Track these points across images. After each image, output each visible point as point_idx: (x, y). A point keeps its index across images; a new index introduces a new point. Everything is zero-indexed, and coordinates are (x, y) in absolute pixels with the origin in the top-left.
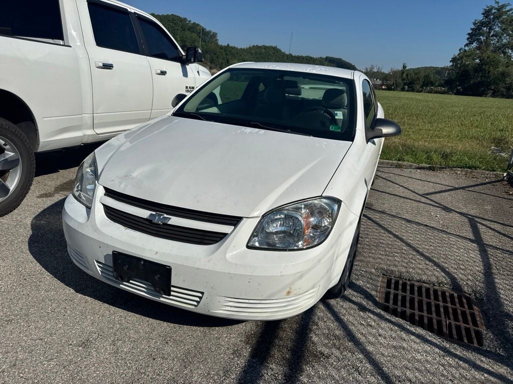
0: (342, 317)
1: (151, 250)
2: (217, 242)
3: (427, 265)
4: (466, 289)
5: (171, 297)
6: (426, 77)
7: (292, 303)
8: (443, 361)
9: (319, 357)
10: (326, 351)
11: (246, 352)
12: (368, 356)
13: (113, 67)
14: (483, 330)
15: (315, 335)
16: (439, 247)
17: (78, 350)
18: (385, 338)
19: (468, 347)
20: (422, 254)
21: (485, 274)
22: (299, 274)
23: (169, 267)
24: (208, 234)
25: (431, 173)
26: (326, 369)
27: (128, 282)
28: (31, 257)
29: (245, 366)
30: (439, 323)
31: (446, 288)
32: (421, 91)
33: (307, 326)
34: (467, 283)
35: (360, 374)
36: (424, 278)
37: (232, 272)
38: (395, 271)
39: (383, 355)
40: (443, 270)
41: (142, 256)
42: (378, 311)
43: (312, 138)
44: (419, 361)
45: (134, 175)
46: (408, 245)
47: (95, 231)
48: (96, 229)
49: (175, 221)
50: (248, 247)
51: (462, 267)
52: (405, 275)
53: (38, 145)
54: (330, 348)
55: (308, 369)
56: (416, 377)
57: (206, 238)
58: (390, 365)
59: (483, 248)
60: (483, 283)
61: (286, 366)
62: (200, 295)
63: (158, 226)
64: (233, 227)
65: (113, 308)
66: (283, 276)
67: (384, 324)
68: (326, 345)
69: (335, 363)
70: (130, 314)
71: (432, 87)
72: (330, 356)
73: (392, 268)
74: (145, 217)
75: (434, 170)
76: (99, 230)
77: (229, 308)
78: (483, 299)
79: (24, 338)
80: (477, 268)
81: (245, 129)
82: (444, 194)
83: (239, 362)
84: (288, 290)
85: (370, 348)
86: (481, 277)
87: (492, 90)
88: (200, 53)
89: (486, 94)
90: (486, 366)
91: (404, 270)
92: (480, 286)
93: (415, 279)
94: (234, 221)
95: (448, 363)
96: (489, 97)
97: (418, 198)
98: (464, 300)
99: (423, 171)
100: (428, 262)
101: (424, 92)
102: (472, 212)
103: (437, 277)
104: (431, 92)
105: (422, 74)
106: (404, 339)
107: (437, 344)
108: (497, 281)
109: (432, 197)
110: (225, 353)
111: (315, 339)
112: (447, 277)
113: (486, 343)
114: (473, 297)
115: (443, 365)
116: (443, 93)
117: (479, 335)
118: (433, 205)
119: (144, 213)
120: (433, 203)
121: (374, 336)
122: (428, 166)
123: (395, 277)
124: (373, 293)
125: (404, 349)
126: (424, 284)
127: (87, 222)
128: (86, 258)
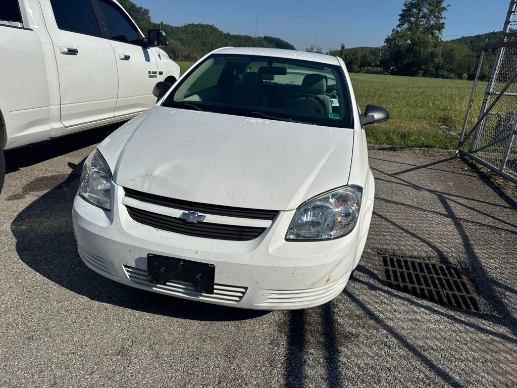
0: (358, 297)
1: (190, 250)
2: (256, 237)
3: (415, 241)
4: (452, 260)
5: (213, 295)
6: (364, 57)
7: (330, 289)
8: (453, 328)
9: (349, 336)
10: (354, 331)
11: (283, 341)
12: (390, 330)
13: (77, 52)
14: (475, 295)
15: (339, 317)
16: (420, 223)
17: (118, 360)
18: (400, 313)
19: (468, 313)
20: (408, 232)
21: (464, 245)
22: (337, 262)
23: (213, 265)
24: (246, 230)
25: (392, 153)
26: (359, 348)
27: (165, 284)
28: (26, 267)
29: (287, 354)
30: (438, 293)
31: (435, 261)
32: (359, 72)
33: (329, 309)
34: (452, 256)
35: (389, 349)
36: (415, 254)
37: (277, 265)
38: (389, 249)
39: (403, 328)
40: (429, 244)
41: (182, 256)
42: (386, 288)
43: (315, 126)
44: (434, 330)
45: (157, 173)
46: (393, 224)
47: (123, 234)
48: (123, 233)
49: (210, 218)
50: (287, 240)
51: (444, 240)
52: (398, 253)
53: (5, 141)
54: (356, 328)
55: (343, 349)
56: (436, 345)
57: (244, 233)
58: (411, 337)
59: (457, 222)
60: (465, 254)
61: (323, 350)
62: (243, 290)
63: (194, 225)
64: (270, 222)
65: (137, 313)
66: (324, 265)
67: (395, 300)
68: (351, 325)
69: (365, 341)
70: (157, 316)
71: (369, 68)
72: (359, 335)
73: (385, 247)
74: (178, 217)
75: (395, 150)
76: (127, 233)
77: (271, 301)
78: (468, 269)
79: (54, 354)
80: (458, 241)
81: (250, 119)
82: (410, 173)
83: (280, 351)
84: (327, 278)
85: (390, 324)
86: (462, 248)
87: (423, 70)
88: (164, 36)
89: (418, 74)
90: (488, 328)
91: (396, 248)
92: (463, 257)
93: (407, 256)
94: (272, 215)
95: (458, 329)
96: (420, 77)
97: (389, 178)
98: (453, 271)
99: (385, 152)
100: (415, 239)
101: (363, 73)
102: (439, 189)
103: (426, 252)
104: (368, 73)
105: (359, 55)
106: (416, 312)
107: (444, 313)
108: (476, 251)
109: (401, 176)
110: (264, 344)
111: (340, 320)
112: (434, 252)
113: (482, 307)
114: (459, 267)
115: (455, 332)
116: (379, 73)
117: (473, 300)
118: (404, 185)
119: (177, 213)
120: (403, 183)
121: (391, 312)
122: (389, 146)
123: (389, 255)
124: (375, 272)
125: (418, 321)
126: (416, 260)
127: (110, 226)
128: (111, 264)
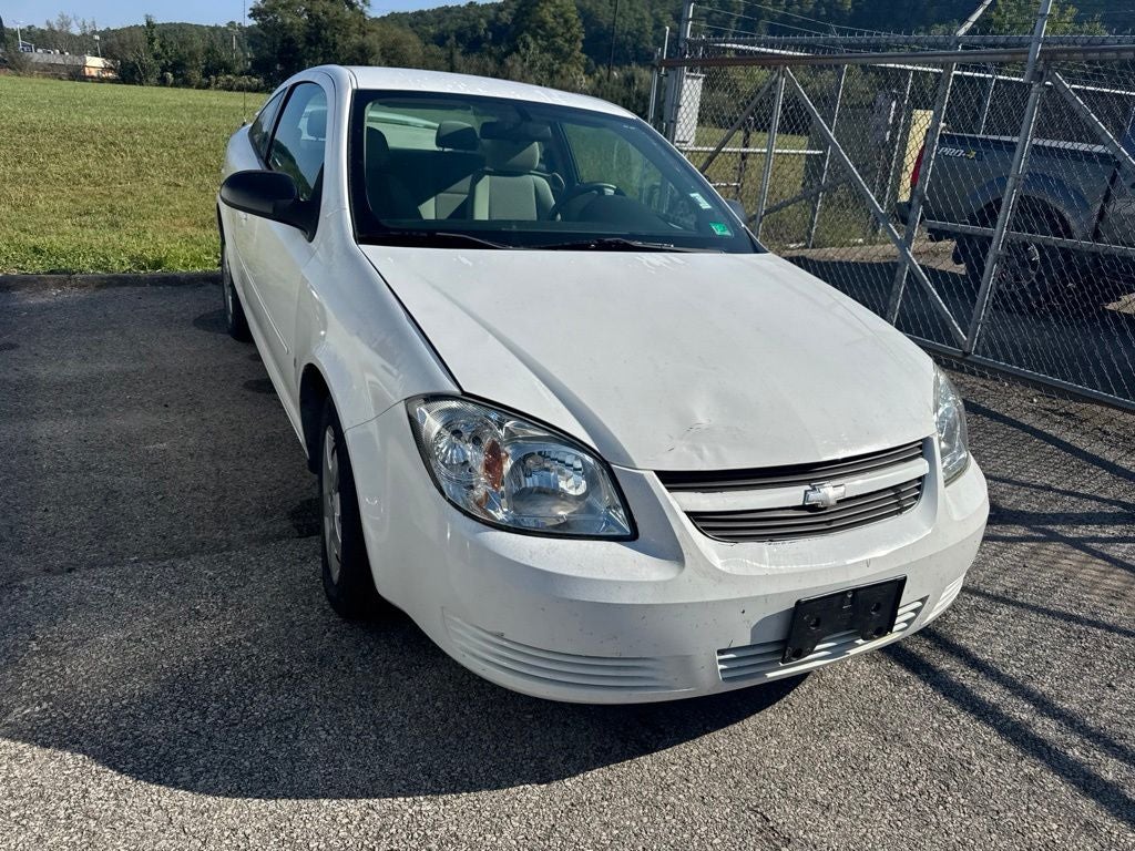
1: (855, 563)
2: (917, 497)
6: (209, 51)
23: (903, 576)
29: (934, 689)
32: (207, 87)
41: (850, 582)
45: (702, 419)
50: (945, 483)
57: (902, 497)
61: (950, 656)
62: (918, 605)
63: (826, 511)
64: (928, 460)
101: (216, 89)
104: (231, 89)
116: (256, 90)
127: (680, 572)
128: (685, 662)
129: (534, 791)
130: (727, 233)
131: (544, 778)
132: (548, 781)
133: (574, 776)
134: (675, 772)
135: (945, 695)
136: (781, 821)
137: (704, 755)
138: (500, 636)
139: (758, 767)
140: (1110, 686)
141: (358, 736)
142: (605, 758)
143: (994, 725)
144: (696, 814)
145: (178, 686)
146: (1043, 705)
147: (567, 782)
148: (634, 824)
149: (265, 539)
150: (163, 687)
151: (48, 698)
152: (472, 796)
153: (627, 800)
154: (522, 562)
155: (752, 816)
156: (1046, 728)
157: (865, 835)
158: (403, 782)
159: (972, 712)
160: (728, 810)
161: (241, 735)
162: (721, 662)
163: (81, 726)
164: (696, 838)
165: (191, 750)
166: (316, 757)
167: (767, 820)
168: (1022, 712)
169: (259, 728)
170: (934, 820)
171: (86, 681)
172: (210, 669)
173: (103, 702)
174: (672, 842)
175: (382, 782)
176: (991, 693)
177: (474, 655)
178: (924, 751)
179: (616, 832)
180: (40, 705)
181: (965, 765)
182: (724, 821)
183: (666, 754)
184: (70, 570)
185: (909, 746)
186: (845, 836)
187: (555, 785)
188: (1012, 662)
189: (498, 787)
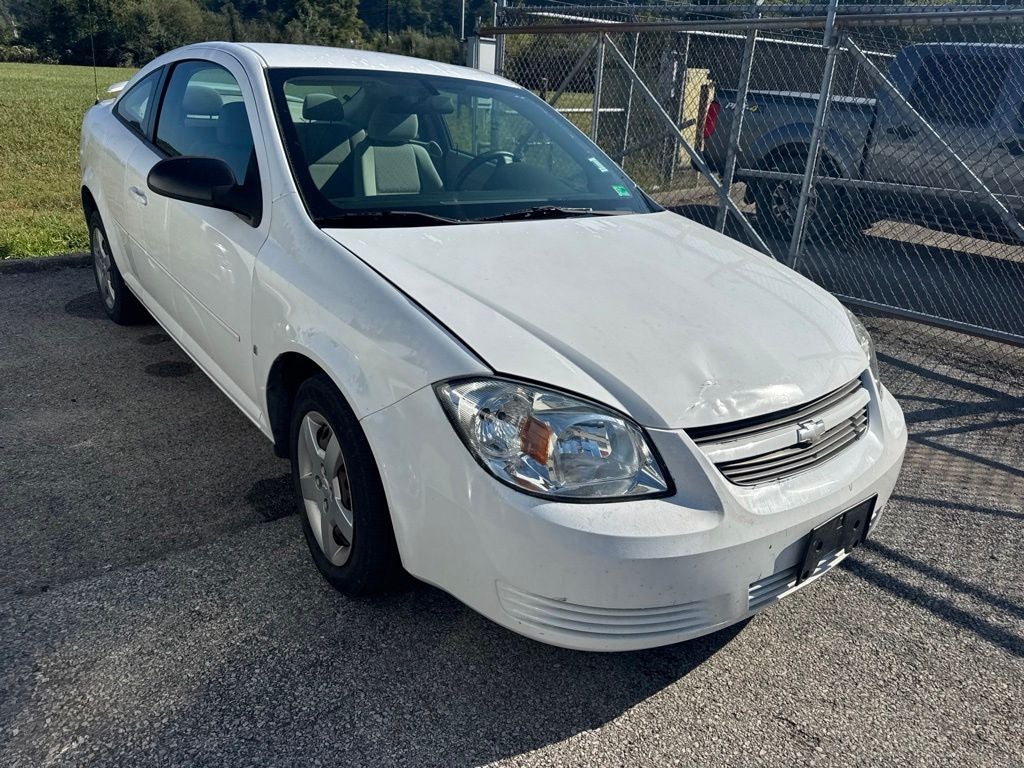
1: (842, 489)
2: (866, 422)
47: (752, 523)
48: (750, 519)
64: (865, 391)
87: (131, 51)
89: (124, 61)
127: (721, 520)
128: (725, 599)
129: (591, 737)
130: (626, 194)
131: (596, 723)
132: (600, 725)
133: (620, 715)
134: (702, 694)
135: (879, 587)
136: (804, 724)
137: (719, 675)
138: (563, 601)
139: (766, 677)
140: (993, 557)
141: (411, 713)
142: (639, 694)
143: (926, 606)
144: (736, 730)
145: (213, 694)
146: (954, 583)
147: (618, 722)
148: (689, 751)
149: (234, 528)
150: (198, 698)
151: (81, 731)
152: (540, 752)
153: (674, 730)
154: (583, 530)
155: (781, 723)
156: (963, 602)
157: (873, 723)
158: (473, 751)
159: (905, 597)
160: (759, 722)
161: (299, 734)
162: (751, 593)
163: (130, 755)
164: (745, 753)
165: (256, 759)
166: (381, 743)
167: (794, 724)
168: (942, 592)
169: (314, 723)
170: (918, 699)
171: (115, 705)
172: (237, 670)
173: (142, 724)
174: (727, 761)
175: (453, 754)
176: (913, 579)
177: (530, 621)
178: (885, 638)
179: (677, 761)
180: (75, 740)
181: (921, 645)
182: (761, 733)
183: (687, 680)
184: (44, 589)
185: (871, 636)
186: (858, 727)
187: (607, 727)
188: (916, 549)
189: (560, 739)
